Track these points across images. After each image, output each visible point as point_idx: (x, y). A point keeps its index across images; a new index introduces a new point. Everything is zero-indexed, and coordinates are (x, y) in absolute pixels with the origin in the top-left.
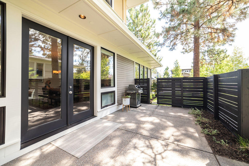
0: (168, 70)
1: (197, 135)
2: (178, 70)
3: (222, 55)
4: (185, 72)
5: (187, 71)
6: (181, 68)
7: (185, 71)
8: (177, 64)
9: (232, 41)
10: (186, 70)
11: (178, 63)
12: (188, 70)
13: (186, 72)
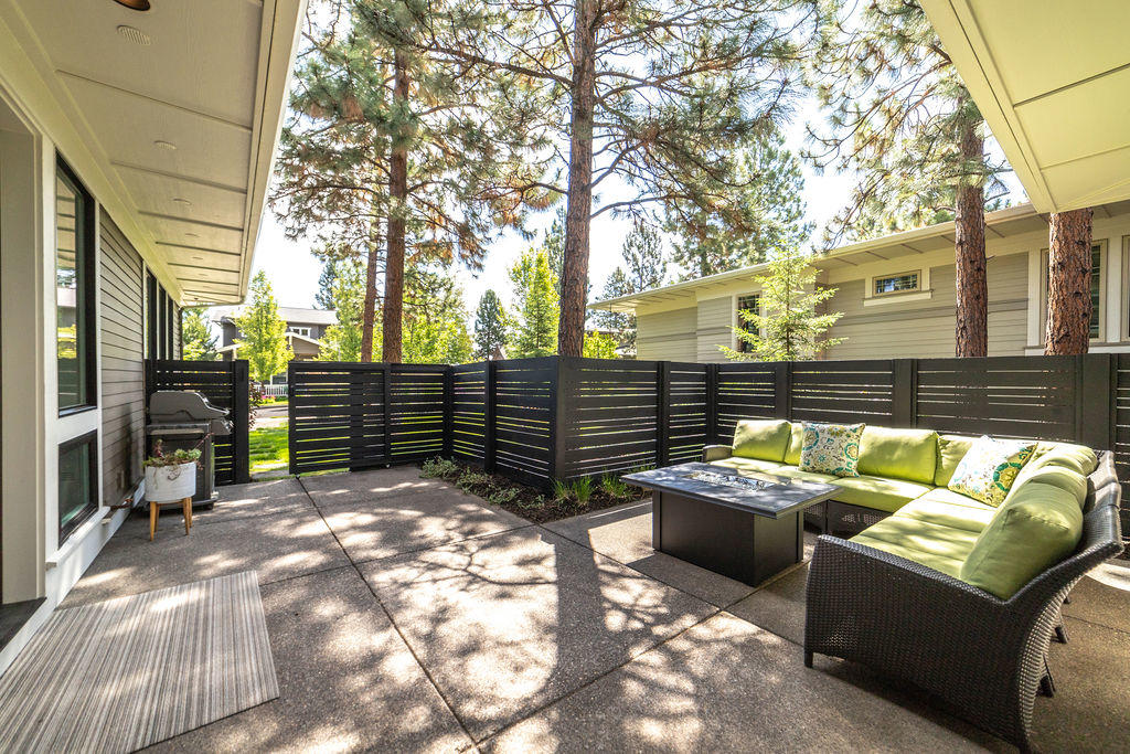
0: (201, 317)
1: (487, 512)
2: (266, 323)
3: (441, 294)
4: (296, 335)
5: (305, 333)
6: (282, 316)
7: (297, 331)
8: (265, 293)
9: (480, 267)
10: (300, 329)
11: (269, 289)
12: (309, 329)
13: (300, 336)
